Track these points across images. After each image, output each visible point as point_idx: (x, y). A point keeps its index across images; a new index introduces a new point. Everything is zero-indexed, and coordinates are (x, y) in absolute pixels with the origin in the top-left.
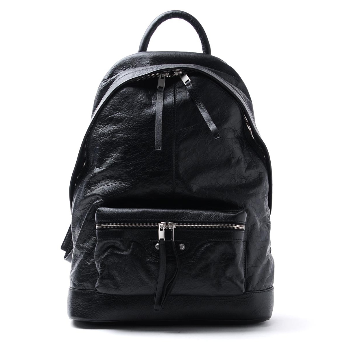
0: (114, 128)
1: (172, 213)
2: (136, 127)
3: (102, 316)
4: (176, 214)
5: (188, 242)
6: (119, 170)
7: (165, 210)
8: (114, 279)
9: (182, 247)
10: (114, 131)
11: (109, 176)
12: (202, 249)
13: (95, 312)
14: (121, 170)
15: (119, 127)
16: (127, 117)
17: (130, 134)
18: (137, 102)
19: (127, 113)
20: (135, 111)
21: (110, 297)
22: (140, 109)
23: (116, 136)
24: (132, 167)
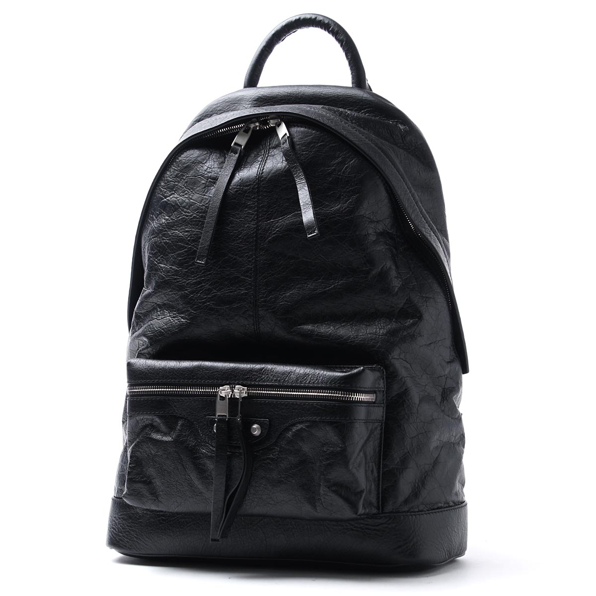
0: (167, 220)
1: (243, 370)
2: (198, 218)
3: (146, 546)
4: (251, 371)
5: (265, 422)
6: (172, 294)
7: (232, 365)
8: (150, 483)
9: (256, 429)
10: (166, 225)
11: (160, 303)
12: (289, 434)
13: (135, 539)
14: (174, 294)
15: (174, 220)
16: (184, 201)
17: (187, 231)
18: (201, 175)
19: (186, 194)
20: (198, 191)
21: (158, 513)
22: (205, 187)
23: (169, 235)
24: (189, 287)
